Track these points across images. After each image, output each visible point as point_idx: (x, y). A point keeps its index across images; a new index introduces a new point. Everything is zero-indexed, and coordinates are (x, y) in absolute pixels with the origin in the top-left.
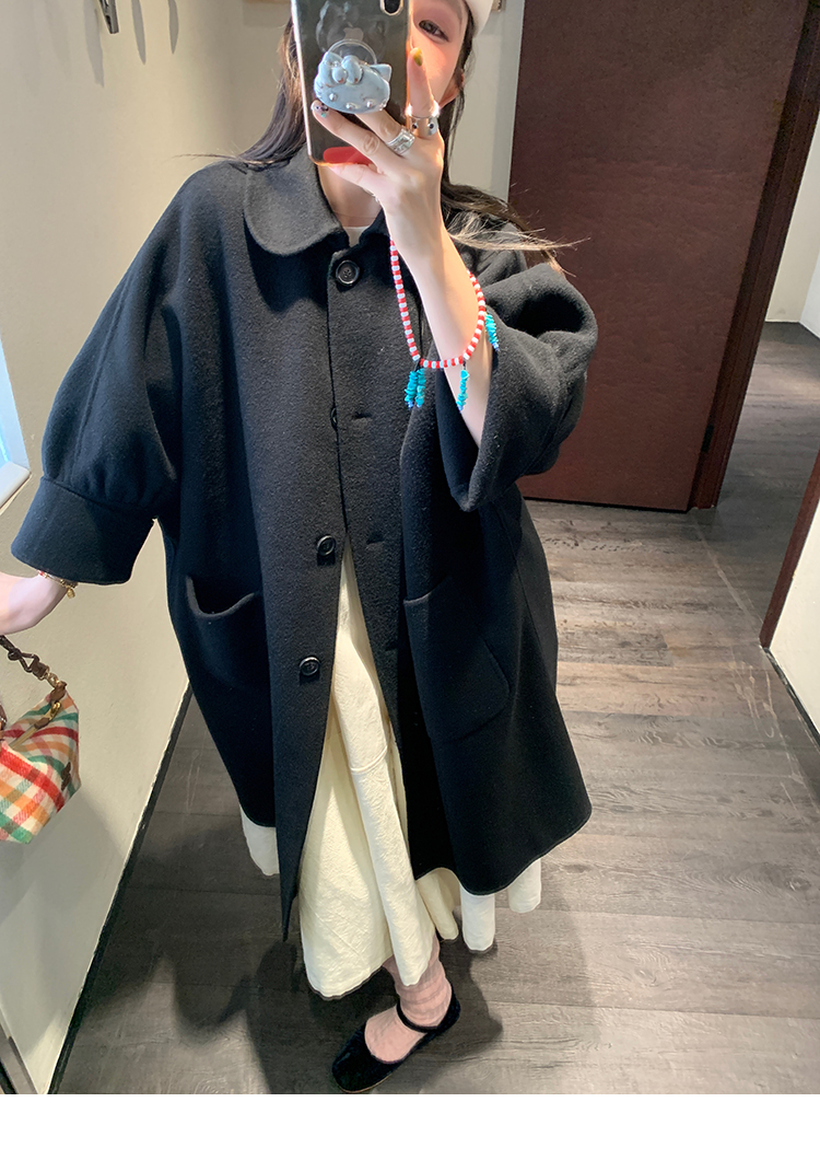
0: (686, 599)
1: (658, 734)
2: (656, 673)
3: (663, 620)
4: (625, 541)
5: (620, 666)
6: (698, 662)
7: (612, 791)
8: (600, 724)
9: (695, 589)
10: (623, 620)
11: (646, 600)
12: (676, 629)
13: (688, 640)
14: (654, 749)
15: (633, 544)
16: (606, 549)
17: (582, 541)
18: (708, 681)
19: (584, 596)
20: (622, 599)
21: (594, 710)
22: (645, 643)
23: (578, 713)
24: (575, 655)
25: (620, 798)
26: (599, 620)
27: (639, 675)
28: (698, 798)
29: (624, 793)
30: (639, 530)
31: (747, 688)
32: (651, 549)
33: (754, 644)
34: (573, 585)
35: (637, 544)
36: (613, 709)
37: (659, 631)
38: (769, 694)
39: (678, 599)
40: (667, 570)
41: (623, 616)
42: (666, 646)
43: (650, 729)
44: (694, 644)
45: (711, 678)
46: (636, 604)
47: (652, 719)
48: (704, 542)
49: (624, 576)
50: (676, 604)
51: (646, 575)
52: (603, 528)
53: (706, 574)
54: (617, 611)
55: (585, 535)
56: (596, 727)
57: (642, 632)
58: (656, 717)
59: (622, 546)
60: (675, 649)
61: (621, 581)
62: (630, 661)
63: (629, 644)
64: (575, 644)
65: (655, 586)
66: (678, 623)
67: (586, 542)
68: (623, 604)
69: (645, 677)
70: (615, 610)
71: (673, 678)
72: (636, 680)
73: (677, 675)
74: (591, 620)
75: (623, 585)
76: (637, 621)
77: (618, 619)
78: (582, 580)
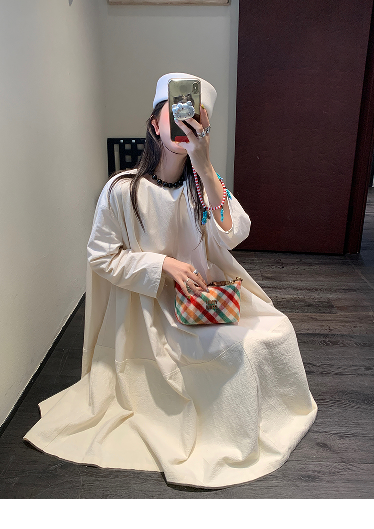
0: (344, 288)
1: (329, 341)
2: (327, 317)
3: (331, 296)
4: (310, 266)
5: (307, 314)
6: (351, 312)
9: (349, 284)
11: (322, 288)
12: (338, 300)
13: (345, 304)
14: (327, 348)
15: (314, 267)
16: (299, 269)
17: (286, 266)
18: (357, 320)
19: (287, 287)
20: (308, 288)
22: (321, 305)
26: (295, 296)
27: (318, 318)
28: (353, 368)
30: (317, 262)
32: (324, 269)
34: (281, 283)
35: (316, 267)
37: (328, 299)
39: (339, 288)
40: (333, 277)
41: (309, 295)
42: (333, 306)
43: (325, 340)
44: (349, 305)
45: (359, 318)
46: (316, 290)
47: (326, 336)
48: (353, 266)
49: (309, 279)
50: (339, 290)
51: (321, 279)
52: (297, 261)
53: (355, 278)
55: (289, 264)
57: (322, 300)
58: (328, 334)
59: (308, 268)
60: (338, 307)
61: (307, 281)
62: (313, 312)
63: (313, 306)
64: (282, 305)
65: (327, 283)
66: (340, 297)
67: (288, 267)
68: (309, 290)
69: (322, 318)
70: (305, 293)
71: (336, 319)
72: (317, 320)
73: (340, 318)
74: (292, 296)
75: (308, 283)
76: (316, 297)
77: (306, 296)
78: (287, 281)
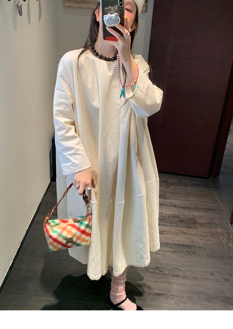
0: (205, 207)
1: (191, 251)
2: (192, 231)
3: (196, 214)
4: (185, 187)
5: (180, 228)
6: (207, 228)
7: (173, 269)
8: (171, 247)
9: (208, 204)
10: (182, 213)
11: (191, 207)
12: (201, 217)
13: (204, 221)
14: (189, 256)
15: (188, 188)
16: (178, 189)
17: (170, 186)
18: (210, 235)
19: (170, 204)
20: (183, 206)
21: (169, 242)
22: (189, 221)
24: (164, 224)
25: (175, 272)
26: (174, 213)
27: (186, 232)
28: (203, 273)
29: (177, 270)
30: (190, 184)
31: (224, 238)
32: (194, 190)
33: (228, 223)
34: (165, 200)
35: (189, 188)
36: (176, 242)
37: (194, 216)
38: (231, 240)
39: (202, 207)
40: (199, 197)
41: (182, 212)
42: (196, 222)
43: (189, 250)
44: (206, 222)
45: (211, 234)
46: (187, 208)
47: (189, 246)
48: (213, 189)
49: (184, 198)
50: (201, 209)
51: (192, 198)
52: (178, 182)
53: (213, 199)
54: (180, 210)
55: (172, 184)
56: (170, 248)
57: (189, 217)
58: (191, 245)
60: (200, 223)
62: (183, 227)
63: (184, 221)
64: (165, 220)
65: (195, 202)
66: (202, 215)
67: (171, 187)
68: (183, 208)
69: (188, 232)
71: (197, 233)
72: (185, 233)
73: (199, 232)
74: (171, 213)
75: (183, 201)
76: (186, 214)
77: (181, 213)
78: (169, 199)
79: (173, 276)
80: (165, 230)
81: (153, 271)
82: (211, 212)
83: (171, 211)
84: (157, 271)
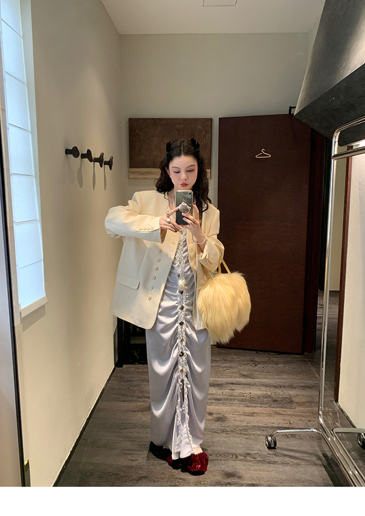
0: (302, 385)
1: (289, 434)
2: (288, 411)
3: (292, 392)
4: (276, 364)
5: (273, 409)
6: (307, 408)
7: (268, 455)
8: (263, 430)
9: (306, 381)
11: (285, 385)
12: (298, 395)
13: (302, 399)
14: (288, 440)
15: (279, 366)
16: (268, 367)
19: (259, 384)
20: (275, 385)
21: (261, 425)
22: (284, 401)
23: (254, 426)
24: (254, 405)
25: (272, 459)
26: (264, 392)
27: (281, 412)
29: (274, 457)
30: (282, 361)
31: (329, 417)
32: (287, 367)
33: (332, 401)
34: (254, 380)
35: (281, 366)
36: (270, 425)
37: (290, 395)
38: (339, 420)
39: (298, 385)
40: (294, 375)
41: (275, 391)
42: (292, 402)
44: (305, 401)
45: (313, 414)
46: (280, 387)
48: (310, 365)
49: (276, 377)
51: (285, 376)
52: (267, 360)
53: (310, 376)
55: (259, 363)
57: (285, 396)
59: (275, 366)
60: (297, 403)
61: (274, 379)
62: (277, 407)
63: (277, 401)
64: (254, 401)
65: (289, 380)
66: (299, 393)
67: (259, 365)
68: (275, 387)
69: (284, 413)
70: (272, 389)
71: (296, 413)
72: (280, 414)
73: (298, 412)
74: (261, 392)
75: (275, 380)
76: (281, 393)
77: (273, 392)
78: (258, 378)
79: (269, 463)
80: (255, 412)
81: (244, 458)
82: (310, 389)
83: (262, 391)
84: (249, 458)
